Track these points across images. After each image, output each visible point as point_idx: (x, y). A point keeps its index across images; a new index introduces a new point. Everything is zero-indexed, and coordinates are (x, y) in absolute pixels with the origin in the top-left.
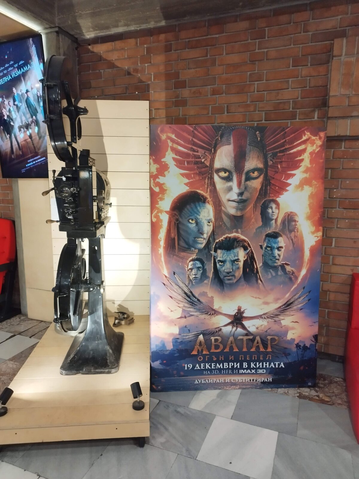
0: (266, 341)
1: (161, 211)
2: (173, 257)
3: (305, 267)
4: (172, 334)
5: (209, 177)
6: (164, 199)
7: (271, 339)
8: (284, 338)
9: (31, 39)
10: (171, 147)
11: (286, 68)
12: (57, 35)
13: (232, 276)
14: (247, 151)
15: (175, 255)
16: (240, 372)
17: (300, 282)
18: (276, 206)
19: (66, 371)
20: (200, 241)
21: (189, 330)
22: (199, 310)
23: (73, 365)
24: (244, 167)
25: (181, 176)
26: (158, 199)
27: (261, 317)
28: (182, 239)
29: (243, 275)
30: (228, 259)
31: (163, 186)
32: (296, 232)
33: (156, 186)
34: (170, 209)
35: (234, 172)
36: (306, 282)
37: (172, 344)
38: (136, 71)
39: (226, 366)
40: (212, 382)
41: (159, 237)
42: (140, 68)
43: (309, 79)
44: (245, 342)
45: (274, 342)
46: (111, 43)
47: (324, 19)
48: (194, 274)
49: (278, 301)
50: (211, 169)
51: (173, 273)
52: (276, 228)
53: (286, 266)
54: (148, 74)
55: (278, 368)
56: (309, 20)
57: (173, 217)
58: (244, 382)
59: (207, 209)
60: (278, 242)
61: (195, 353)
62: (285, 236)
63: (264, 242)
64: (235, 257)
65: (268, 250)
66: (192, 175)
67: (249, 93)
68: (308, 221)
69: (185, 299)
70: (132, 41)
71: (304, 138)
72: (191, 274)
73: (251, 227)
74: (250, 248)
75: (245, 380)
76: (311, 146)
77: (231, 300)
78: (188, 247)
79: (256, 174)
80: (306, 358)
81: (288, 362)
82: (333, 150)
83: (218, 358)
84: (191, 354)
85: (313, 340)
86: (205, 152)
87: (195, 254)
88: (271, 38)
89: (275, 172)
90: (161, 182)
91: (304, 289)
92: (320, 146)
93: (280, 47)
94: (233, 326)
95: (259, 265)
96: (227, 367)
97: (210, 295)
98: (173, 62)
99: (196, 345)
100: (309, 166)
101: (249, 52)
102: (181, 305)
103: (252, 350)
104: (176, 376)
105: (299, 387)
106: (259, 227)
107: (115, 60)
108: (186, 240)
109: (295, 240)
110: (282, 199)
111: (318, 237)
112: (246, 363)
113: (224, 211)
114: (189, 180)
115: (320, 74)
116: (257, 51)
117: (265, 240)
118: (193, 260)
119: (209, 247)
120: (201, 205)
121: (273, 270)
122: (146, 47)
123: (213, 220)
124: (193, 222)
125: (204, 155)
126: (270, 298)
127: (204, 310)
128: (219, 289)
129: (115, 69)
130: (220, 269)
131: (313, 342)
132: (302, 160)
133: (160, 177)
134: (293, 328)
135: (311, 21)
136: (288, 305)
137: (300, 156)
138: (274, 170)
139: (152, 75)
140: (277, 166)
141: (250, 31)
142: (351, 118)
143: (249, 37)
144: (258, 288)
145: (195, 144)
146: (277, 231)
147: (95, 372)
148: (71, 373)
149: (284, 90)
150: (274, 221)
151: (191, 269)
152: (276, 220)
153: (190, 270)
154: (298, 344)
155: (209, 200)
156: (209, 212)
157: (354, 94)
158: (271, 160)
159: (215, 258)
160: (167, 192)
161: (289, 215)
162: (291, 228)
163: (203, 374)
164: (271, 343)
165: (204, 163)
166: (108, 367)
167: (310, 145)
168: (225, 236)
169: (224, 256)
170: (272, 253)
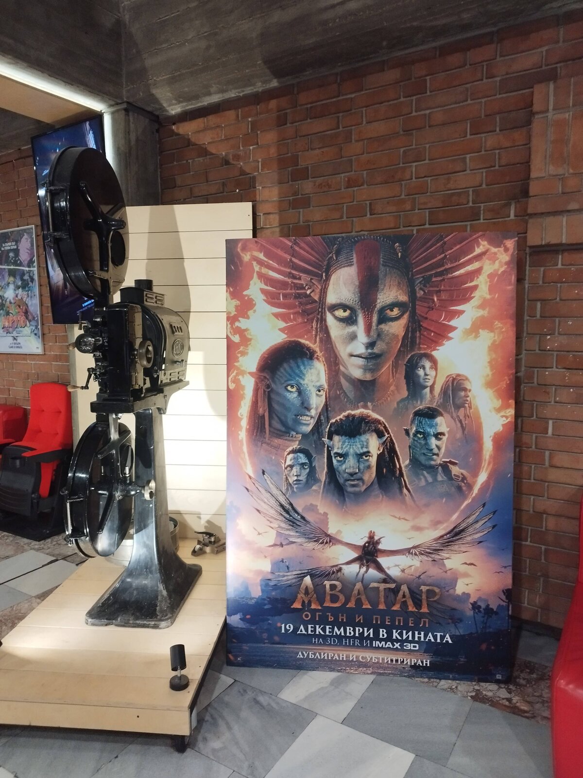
0: (418, 595)
1: (242, 373)
2: (262, 445)
3: (485, 469)
4: (259, 572)
5: (318, 319)
6: (247, 353)
7: (428, 591)
8: (451, 591)
9: (88, 123)
10: (257, 272)
11: (461, 138)
12: (126, 115)
13: (358, 480)
14: (381, 276)
15: (265, 443)
16: (374, 646)
17: (476, 494)
18: (431, 364)
19: (92, 619)
20: (305, 420)
21: (288, 567)
22: (304, 535)
23: (104, 611)
24: (376, 301)
25: (273, 318)
26: (238, 353)
27: (409, 552)
28: (276, 418)
29: (377, 479)
30: (351, 450)
31: (246, 333)
32: (468, 408)
33: (235, 333)
34: (257, 369)
35: (359, 309)
36: (488, 495)
37: (259, 588)
38: (237, 157)
39: (350, 633)
40: (326, 658)
41: (239, 414)
42: (241, 153)
43: (499, 153)
44: (382, 594)
45: (433, 598)
46: (202, 119)
47: (519, 55)
48: (295, 474)
49: (439, 526)
50: (322, 306)
51: (261, 471)
52: (431, 401)
53: (451, 466)
54: (254, 161)
55: (441, 643)
56: (496, 59)
57: (262, 381)
58: (381, 664)
59: (316, 368)
60: (437, 424)
61: (297, 605)
62: (448, 415)
63: (411, 425)
64: (362, 448)
65: (419, 438)
66: (292, 316)
67: (403, 181)
68: (489, 389)
69: (282, 515)
70: (231, 114)
71: (478, 251)
72: (291, 474)
73: (389, 399)
74: (388, 434)
75: (383, 659)
76: (490, 264)
77: (358, 521)
78: (286, 430)
79: (396, 312)
80: (491, 630)
81: (459, 634)
82: (542, 269)
83: (336, 618)
84: (292, 607)
85: (504, 597)
86: (311, 279)
87: (297, 442)
88: (436, 92)
89: (429, 307)
90: (243, 327)
91: (483, 507)
92: (507, 263)
93: (451, 105)
94: (362, 565)
95: (403, 463)
96: (352, 635)
97: (322, 510)
98: (289, 141)
99: (298, 593)
100: (488, 297)
101: (402, 117)
102: (275, 525)
103: (395, 608)
104: (267, 643)
105: (480, 680)
106: (403, 400)
107: (208, 143)
108: (283, 418)
109: (466, 422)
110: (440, 353)
111: (507, 417)
112: (385, 631)
113: (343, 373)
114: (286, 322)
115: (516, 144)
116: (414, 114)
117: (413, 422)
118: (293, 452)
119: (320, 430)
120: (306, 363)
121: (428, 473)
122: (251, 121)
123: (326, 387)
124: (294, 390)
125: (309, 283)
126: (425, 520)
127: (313, 535)
128: (337, 501)
129: (208, 157)
130: (338, 468)
131: (504, 601)
132: (475, 287)
133: (240, 319)
134: (466, 575)
135: (498, 59)
136: (455, 535)
137: (472, 281)
138: (426, 305)
139: (259, 162)
140: (431, 299)
141: (402, 84)
142: (567, 214)
143: (402, 94)
144: (403, 502)
145: (295, 267)
146: (434, 405)
147: (135, 624)
148: (100, 623)
149: (458, 174)
150: (428, 390)
151: (291, 466)
152: (432, 388)
153: (289, 468)
154: (475, 603)
155: (318, 354)
156: (318, 374)
157: (571, 174)
158: (421, 289)
159: (330, 449)
160: (253, 342)
161: (454, 379)
162: (458, 402)
163: (310, 643)
164: (427, 598)
165: (309, 296)
166: (156, 617)
167: (488, 262)
168: (346, 414)
169: (344, 446)
170: (427, 444)
